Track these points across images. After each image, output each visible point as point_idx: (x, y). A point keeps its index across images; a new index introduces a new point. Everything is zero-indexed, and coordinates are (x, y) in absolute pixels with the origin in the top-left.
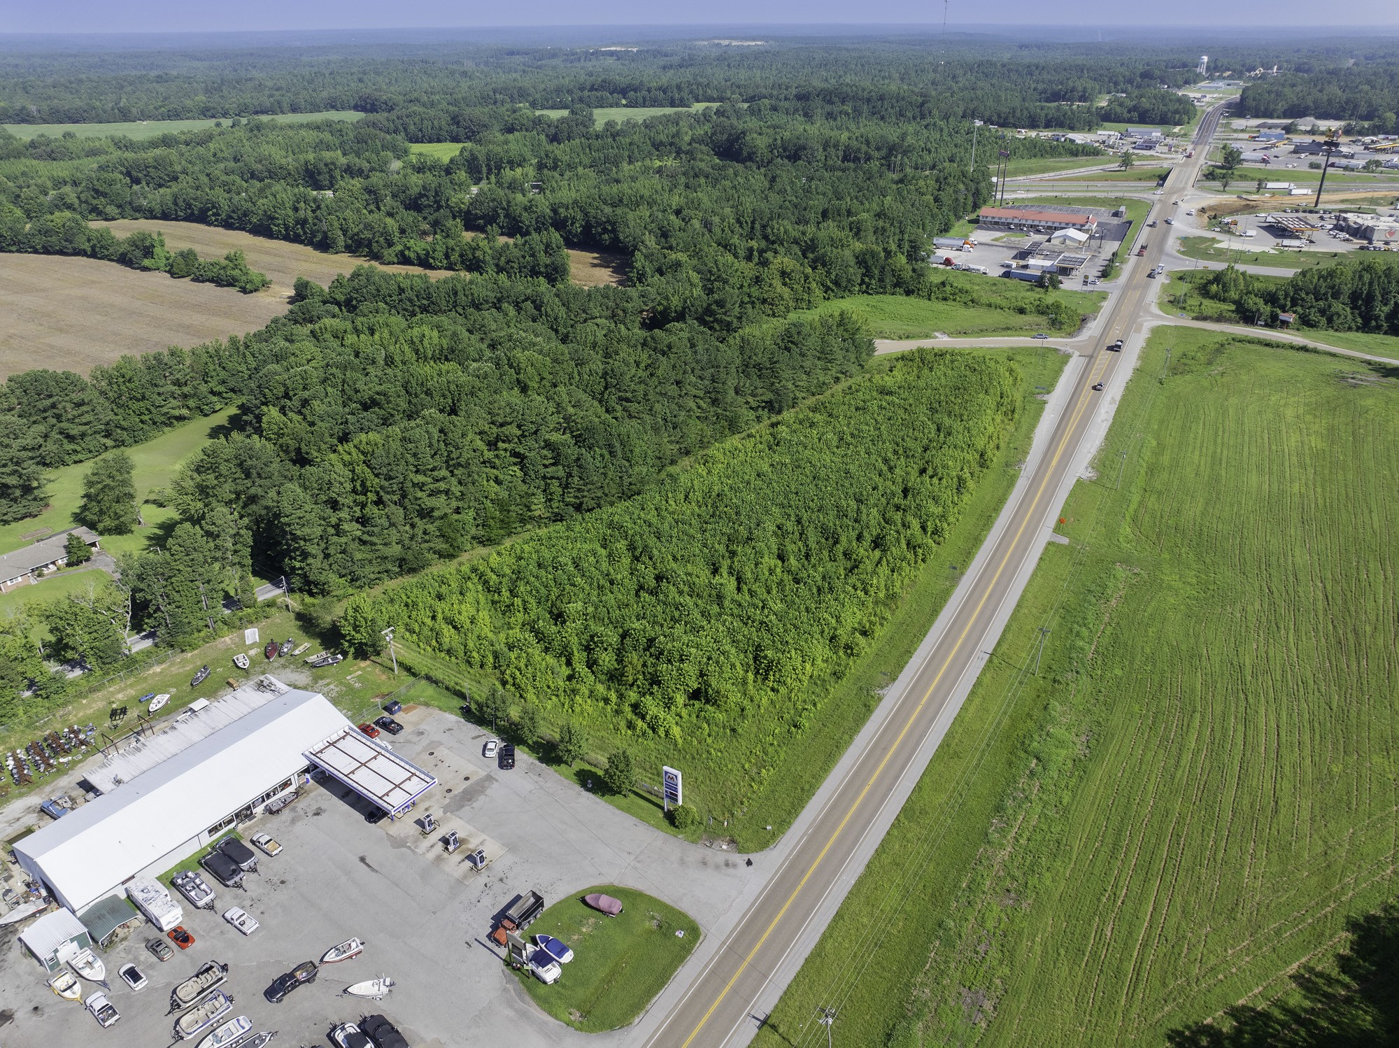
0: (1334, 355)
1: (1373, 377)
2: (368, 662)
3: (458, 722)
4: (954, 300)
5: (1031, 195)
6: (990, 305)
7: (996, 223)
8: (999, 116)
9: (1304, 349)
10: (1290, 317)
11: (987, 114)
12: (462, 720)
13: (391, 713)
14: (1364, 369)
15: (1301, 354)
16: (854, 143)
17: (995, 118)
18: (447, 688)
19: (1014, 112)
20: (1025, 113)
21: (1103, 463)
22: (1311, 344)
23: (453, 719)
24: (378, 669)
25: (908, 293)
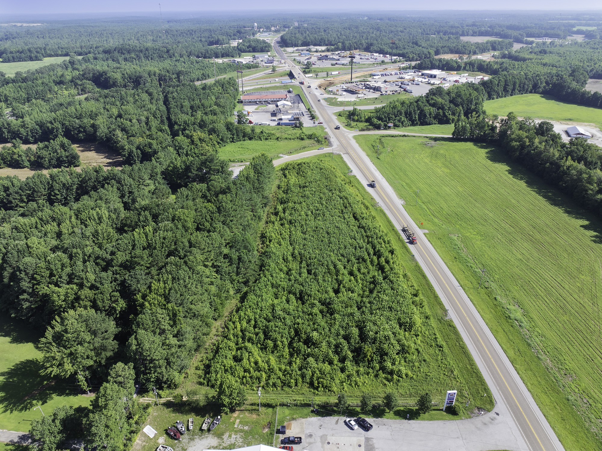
0: (414, 136)
1: (433, 142)
2: (237, 413)
3: (319, 420)
4: (271, 139)
5: (252, 88)
6: (286, 139)
7: (250, 102)
8: (202, 54)
9: (404, 136)
10: (390, 125)
11: (196, 53)
12: (320, 417)
13: (284, 433)
14: (427, 140)
15: (404, 138)
16: (163, 73)
17: (200, 55)
18: (296, 405)
19: (208, 52)
20: (212, 52)
21: (401, 196)
22: (406, 134)
23: (315, 420)
24: (247, 414)
25: (250, 139)
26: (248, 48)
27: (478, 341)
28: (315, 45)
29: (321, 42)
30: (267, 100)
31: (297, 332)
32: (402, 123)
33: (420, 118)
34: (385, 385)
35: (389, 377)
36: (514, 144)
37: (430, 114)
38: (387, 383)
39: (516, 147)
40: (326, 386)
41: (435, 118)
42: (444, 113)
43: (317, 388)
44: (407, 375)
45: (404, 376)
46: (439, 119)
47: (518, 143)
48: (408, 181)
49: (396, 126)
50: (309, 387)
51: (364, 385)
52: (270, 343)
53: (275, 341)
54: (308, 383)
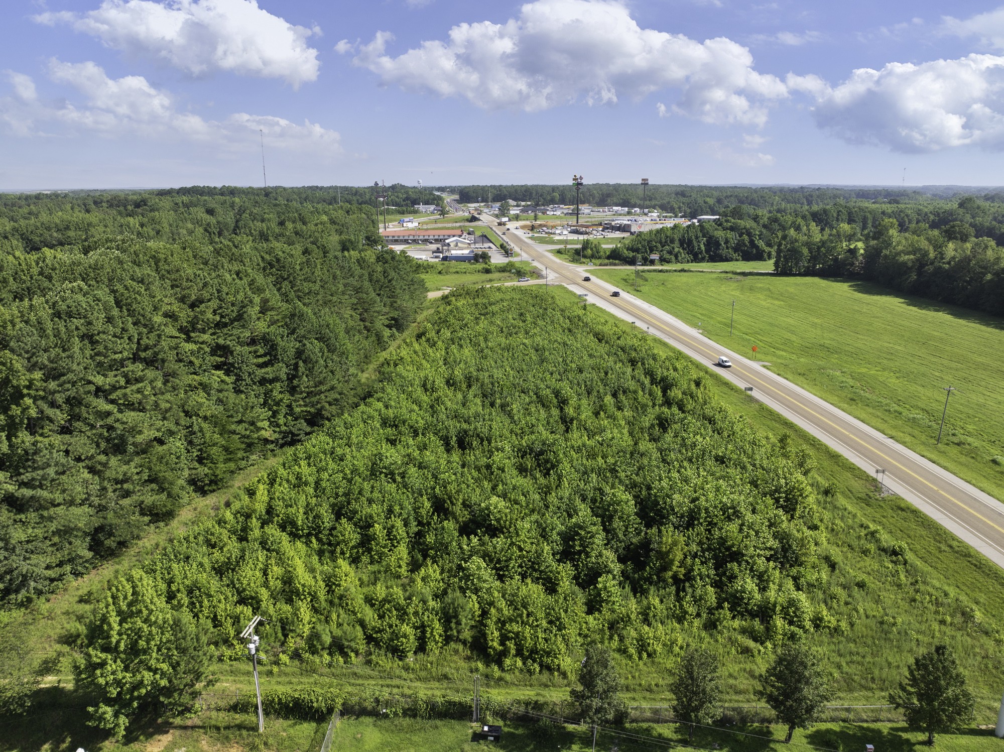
0: (703, 272)
1: (739, 277)
2: (169, 737)
4: (427, 273)
6: (457, 272)
10: (655, 256)
15: (683, 273)
18: (411, 712)
24: (206, 740)
26: (404, 201)
30: (426, 237)
32: (676, 256)
33: (707, 251)
34: (746, 651)
35: (757, 624)
36: (905, 258)
37: (727, 242)
38: (751, 644)
39: (910, 264)
40: (534, 651)
41: (736, 249)
42: (752, 242)
43: (498, 659)
44: (817, 622)
45: (808, 624)
46: (742, 251)
47: (912, 257)
49: (663, 260)
50: (468, 659)
51: (670, 651)
52: (349, 532)
53: (365, 526)
54: (464, 643)
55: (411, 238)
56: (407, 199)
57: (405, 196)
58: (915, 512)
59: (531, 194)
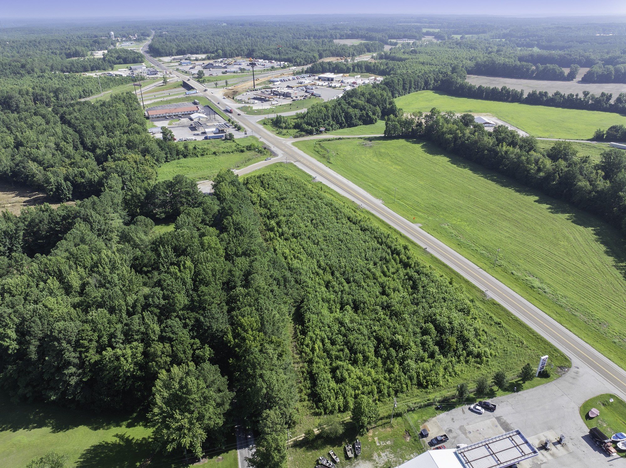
0: (349, 138)
1: (368, 142)
2: (371, 431)
3: (447, 414)
4: (207, 154)
5: (153, 101)
6: (223, 152)
7: (158, 117)
8: (67, 68)
9: (340, 139)
10: (322, 129)
11: (60, 67)
12: (446, 412)
13: (426, 436)
14: (363, 141)
15: (340, 141)
16: (38, 91)
17: (65, 69)
18: (419, 408)
19: (73, 65)
20: (79, 65)
21: (376, 196)
22: (341, 137)
23: (443, 415)
24: (380, 429)
25: (185, 156)
26: (117, 59)
27: (524, 311)
28: (192, 53)
29: (197, 50)
30: (177, 114)
31: (379, 340)
32: (332, 126)
33: (347, 121)
34: (478, 368)
35: (479, 360)
36: (449, 136)
37: (355, 116)
38: (479, 366)
39: (451, 139)
40: (435, 382)
41: (360, 119)
42: (367, 114)
43: (426, 387)
44: (491, 354)
45: (489, 356)
46: (363, 120)
47: (451, 136)
48: (372, 181)
49: (327, 130)
50: (418, 389)
51: (462, 373)
54: (415, 384)
55: (168, 114)
56: (118, 58)
57: (116, 55)
58: (499, 305)
59: (201, 48)
